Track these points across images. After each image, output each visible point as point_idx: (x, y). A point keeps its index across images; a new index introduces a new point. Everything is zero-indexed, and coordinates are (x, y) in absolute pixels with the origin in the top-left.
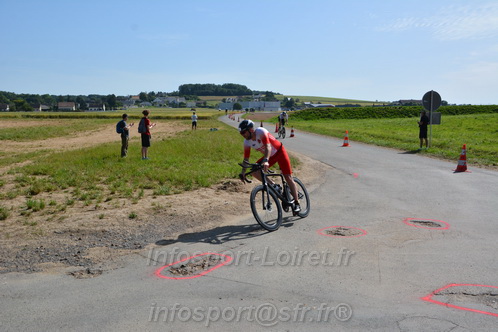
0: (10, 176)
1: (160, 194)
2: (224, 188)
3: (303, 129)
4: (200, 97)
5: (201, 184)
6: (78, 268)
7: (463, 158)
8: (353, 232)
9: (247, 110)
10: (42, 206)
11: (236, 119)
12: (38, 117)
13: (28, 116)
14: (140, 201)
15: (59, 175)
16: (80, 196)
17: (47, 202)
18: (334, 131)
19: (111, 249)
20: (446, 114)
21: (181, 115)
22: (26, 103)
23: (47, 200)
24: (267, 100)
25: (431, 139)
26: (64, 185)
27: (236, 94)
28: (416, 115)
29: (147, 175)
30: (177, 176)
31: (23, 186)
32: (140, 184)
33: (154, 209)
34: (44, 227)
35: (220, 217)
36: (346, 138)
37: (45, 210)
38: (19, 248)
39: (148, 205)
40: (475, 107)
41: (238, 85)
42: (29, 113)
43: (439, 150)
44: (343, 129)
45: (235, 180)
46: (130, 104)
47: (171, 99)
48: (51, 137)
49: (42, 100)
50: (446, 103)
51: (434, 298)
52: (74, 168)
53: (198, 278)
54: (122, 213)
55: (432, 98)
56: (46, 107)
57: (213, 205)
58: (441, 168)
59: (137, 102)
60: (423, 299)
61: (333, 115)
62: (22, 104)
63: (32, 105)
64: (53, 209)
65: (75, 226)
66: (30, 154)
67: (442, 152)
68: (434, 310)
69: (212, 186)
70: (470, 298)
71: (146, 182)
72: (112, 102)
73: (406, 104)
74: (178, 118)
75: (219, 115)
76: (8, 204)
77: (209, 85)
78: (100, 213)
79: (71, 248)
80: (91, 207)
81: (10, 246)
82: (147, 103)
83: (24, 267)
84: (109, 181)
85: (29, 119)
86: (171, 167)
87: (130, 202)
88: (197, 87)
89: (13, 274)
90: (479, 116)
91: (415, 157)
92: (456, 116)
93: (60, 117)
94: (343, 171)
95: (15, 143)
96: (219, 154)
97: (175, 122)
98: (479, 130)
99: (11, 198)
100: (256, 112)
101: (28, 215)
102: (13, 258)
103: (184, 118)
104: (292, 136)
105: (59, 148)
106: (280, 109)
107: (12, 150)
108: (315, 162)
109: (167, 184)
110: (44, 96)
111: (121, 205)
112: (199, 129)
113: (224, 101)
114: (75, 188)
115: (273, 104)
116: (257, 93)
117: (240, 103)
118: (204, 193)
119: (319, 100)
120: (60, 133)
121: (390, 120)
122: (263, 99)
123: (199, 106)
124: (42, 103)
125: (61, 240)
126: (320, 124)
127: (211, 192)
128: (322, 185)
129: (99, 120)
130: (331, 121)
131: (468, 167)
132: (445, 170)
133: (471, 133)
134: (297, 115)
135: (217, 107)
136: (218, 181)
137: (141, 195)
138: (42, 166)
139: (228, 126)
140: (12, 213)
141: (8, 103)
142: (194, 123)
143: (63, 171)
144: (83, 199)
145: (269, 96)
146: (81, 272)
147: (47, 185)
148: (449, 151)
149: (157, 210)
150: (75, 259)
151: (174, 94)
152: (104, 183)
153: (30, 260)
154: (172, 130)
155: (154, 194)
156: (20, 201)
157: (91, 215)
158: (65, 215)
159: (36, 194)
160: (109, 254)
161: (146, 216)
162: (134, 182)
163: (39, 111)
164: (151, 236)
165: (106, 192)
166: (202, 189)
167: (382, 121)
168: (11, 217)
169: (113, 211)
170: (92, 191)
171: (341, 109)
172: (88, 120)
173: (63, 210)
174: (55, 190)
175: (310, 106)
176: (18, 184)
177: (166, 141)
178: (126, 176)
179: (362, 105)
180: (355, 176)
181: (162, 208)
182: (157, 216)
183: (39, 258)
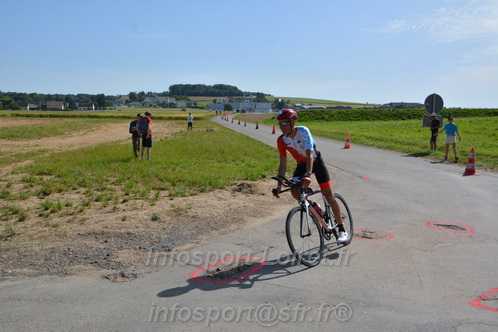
0: (15, 176)
1: (176, 195)
2: (240, 190)
4: (190, 98)
5: (214, 185)
6: (110, 272)
7: (471, 161)
9: (238, 111)
10: (60, 208)
11: (230, 120)
12: (28, 116)
13: (17, 115)
14: (158, 202)
15: (67, 175)
16: (95, 198)
17: (62, 201)
18: (332, 133)
19: (140, 252)
22: (13, 102)
24: (258, 101)
26: (75, 186)
27: (227, 96)
29: (157, 176)
30: (189, 178)
31: (32, 186)
32: (153, 185)
33: (175, 211)
34: (67, 228)
35: (242, 219)
37: (64, 210)
38: (46, 250)
39: (167, 207)
41: (229, 86)
42: (16, 112)
44: (340, 131)
45: (249, 182)
46: (119, 104)
47: (162, 100)
48: (46, 136)
49: (30, 99)
51: (483, 303)
52: (79, 168)
54: (143, 215)
55: (434, 101)
56: (34, 106)
57: (232, 207)
59: (127, 102)
60: (472, 304)
61: (327, 116)
62: (9, 102)
63: (19, 104)
65: (98, 228)
69: (227, 188)
71: (158, 184)
72: (101, 101)
73: (397, 107)
74: (170, 118)
75: (211, 116)
76: (22, 205)
77: (200, 86)
78: (121, 214)
79: (99, 250)
80: (109, 208)
81: (37, 249)
82: (137, 103)
83: (55, 270)
84: (120, 182)
85: (19, 118)
86: (178, 168)
87: (146, 204)
88: (187, 87)
89: (46, 276)
90: (473, 119)
91: (419, 159)
93: (51, 116)
94: (352, 173)
95: (9, 142)
96: (223, 156)
97: (168, 123)
98: (475, 134)
99: (23, 199)
100: (247, 113)
101: (47, 216)
102: (42, 261)
103: (177, 119)
105: (57, 148)
106: (271, 111)
107: (8, 149)
109: (180, 188)
110: (32, 95)
111: (139, 206)
112: (195, 130)
113: (215, 101)
114: (87, 189)
115: (265, 105)
116: (248, 94)
117: (231, 104)
118: (220, 195)
119: (310, 102)
120: (54, 133)
121: (386, 123)
123: (189, 106)
124: (30, 102)
125: (87, 243)
127: (226, 194)
130: (325, 123)
131: (476, 170)
132: (453, 173)
133: (468, 136)
135: (207, 108)
136: (231, 182)
137: (157, 196)
138: (47, 166)
139: (223, 127)
140: (29, 214)
142: (190, 124)
143: (71, 172)
144: (97, 201)
145: (260, 97)
146: (115, 275)
147: (58, 186)
149: (178, 212)
150: (102, 260)
151: (164, 94)
152: (114, 184)
153: (61, 262)
154: (167, 130)
155: (170, 195)
156: (34, 202)
157: (112, 217)
158: (86, 216)
159: (48, 194)
160: (138, 257)
161: (169, 218)
162: (145, 183)
163: (27, 110)
164: (178, 238)
165: (120, 193)
166: (217, 190)
167: (377, 123)
168: (30, 218)
169: (133, 212)
170: (105, 192)
171: (335, 111)
172: (80, 120)
173: (81, 211)
174: (67, 191)
175: (301, 107)
176: (27, 184)
177: (165, 142)
178: (135, 177)
179: (353, 107)
180: (365, 178)
181: (182, 210)
182: (179, 218)
183: (68, 261)
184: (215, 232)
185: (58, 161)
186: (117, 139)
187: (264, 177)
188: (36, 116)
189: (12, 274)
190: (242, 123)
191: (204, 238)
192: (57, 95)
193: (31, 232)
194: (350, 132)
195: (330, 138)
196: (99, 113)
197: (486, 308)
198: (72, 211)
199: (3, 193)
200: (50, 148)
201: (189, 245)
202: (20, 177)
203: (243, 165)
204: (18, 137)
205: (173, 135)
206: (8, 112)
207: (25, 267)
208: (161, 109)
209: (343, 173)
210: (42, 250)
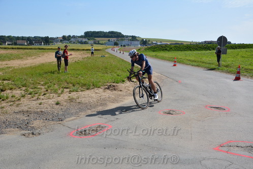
1: (73, 91)
2: (108, 88)
4: (96, 39)
5: (95, 86)
6: (27, 132)
7: (239, 73)
8: (177, 113)
9: (121, 46)
10: (7, 98)
11: (116, 51)
12: (5, 48)
14: (62, 95)
15: (17, 80)
16: (29, 92)
18: (169, 58)
19: (46, 122)
20: (230, 49)
21: (85, 48)
23: (10, 94)
24: (133, 40)
25: (222, 62)
26: (20, 86)
27: (115, 37)
28: (214, 49)
29: (66, 81)
30: (83, 82)
32: (62, 86)
33: (70, 100)
34: (8, 109)
35: (106, 104)
36: (175, 62)
37: (10, 99)
39: (66, 98)
40: (246, 45)
41: (117, 32)
43: (226, 69)
44: (174, 57)
45: (114, 84)
46: (57, 42)
47: (80, 39)
48: (13, 59)
49: (7, 39)
50: (230, 43)
51: (221, 148)
52: (26, 77)
53: (93, 137)
54: (52, 102)
55: (223, 40)
56: (10, 43)
57: (102, 97)
58: (227, 78)
59: (61, 41)
60: (214, 149)
61: (168, 48)
63: (1, 42)
64: (13, 99)
65: (26, 109)
67: (227, 69)
68: (220, 155)
69: (102, 87)
70: (240, 148)
71: (66, 85)
72: (47, 40)
73: (208, 43)
74: (83, 50)
75: (106, 48)
77: (101, 32)
78: (40, 101)
79: (23, 120)
80: (35, 98)
82: (67, 41)
84: (45, 84)
86: (79, 77)
87: (56, 96)
88: (94, 32)
90: (248, 50)
91: (212, 71)
92: (236, 50)
93: (18, 48)
94: (173, 79)
96: (106, 70)
97: (82, 52)
98: (248, 57)
100: (126, 47)
103: (87, 50)
105: (17, 66)
106: (139, 45)
108: (158, 74)
109: (77, 86)
110: (9, 37)
111: (51, 97)
113: (109, 40)
114: (26, 88)
115: (136, 42)
116: (127, 36)
117: (117, 42)
118: (97, 91)
119: (161, 41)
120: (18, 57)
121: (199, 52)
123: (95, 43)
124: (8, 41)
125: (18, 116)
126: (161, 54)
127: (101, 90)
129: (40, 50)
130: (167, 52)
131: (241, 78)
132: (229, 79)
133: (244, 59)
134: (149, 49)
135: (105, 44)
136: (105, 84)
137: (62, 92)
138: (7, 76)
139: (111, 55)
142: (92, 53)
143: (20, 79)
144: (30, 94)
145: (134, 38)
146: (29, 134)
147: (10, 86)
148: (231, 69)
149: (71, 100)
150: (26, 127)
151: (81, 37)
152: (42, 85)
154: (80, 56)
155: (70, 91)
157: (34, 103)
158: (20, 102)
159: (4, 91)
160: (44, 124)
161: (65, 103)
162: (59, 85)
163: (6, 45)
164: (68, 114)
165: (43, 90)
166: (96, 89)
167: (195, 52)
169: (47, 100)
170: (36, 90)
171: (173, 46)
172: (34, 50)
173: (19, 100)
174: (15, 89)
175: (156, 44)
177: (77, 63)
178: (54, 82)
179: (185, 43)
180: (180, 82)
181: (74, 99)
182: (71, 103)
183: (5, 126)
184: (89, 111)
185: (16, 72)
187: (123, 81)
188: (10, 49)
190: (122, 52)
191: (83, 114)
192: (23, 37)
195: (167, 60)
196: (45, 47)
197: (221, 151)
200: (13, 66)
201: (73, 118)
203: (115, 75)
205: (83, 59)
208: (80, 45)
209: (169, 79)
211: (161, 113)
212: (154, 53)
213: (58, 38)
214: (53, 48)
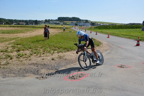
0: (9, 45)
1: (60, 52)
3: (99, 32)
4: (64, 21)
5: (72, 49)
6: (38, 76)
8: (126, 67)
9: (79, 26)
10: (23, 55)
11: (77, 28)
12: (14, 27)
13: (10, 26)
14: (54, 54)
17: (24, 53)
19: (48, 70)
21: (59, 27)
22: (9, 22)
24: (86, 23)
26: (28, 48)
27: (76, 21)
29: (54, 46)
31: (15, 48)
32: (52, 49)
33: (59, 57)
34: (24, 62)
37: (24, 56)
38: (18, 69)
39: (57, 56)
41: (77, 18)
42: (10, 25)
44: (112, 32)
46: (42, 23)
47: (55, 22)
48: (19, 33)
49: (14, 21)
53: (80, 81)
54: (49, 58)
56: (16, 24)
59: (44, 22)
62: (8, 22)
63: (11, 23)
65: (35, 62)
66: (14, 38)
71: (54, 48)
72: (36, 22)
73: (132, 25)
74: (58, 28)
75: (71, 27)
76: (11, 54)
77: (67, 18)
78: (42, 58)
79: (35, 69)
80: (38, 56)
81: (16, 68)
82: (48, 23)
83: (21, 75)
84: (42, 47)
86: (60, 44)
87: (50, 55)
88: (63, 18)
89: (18, 77)
93: (21, 27)
95: (8, 35)
96: (75, 40)
97: (57, 29)
99: (12, 52)
100: (82, 26)
101: (19, 58)
102: (17, 72)
103: (60, 28)
104: (96, 34)
105: (22, 37)
106: (90, 26)
107: (7, 37)
108: (107, 43)
110: (15, 20)
112: (66, 32)
113: (72, 22)
114: (31, 50)
115: (88, 24)
116: (83, 20)
117: (77, 23)
119: (103, 23)
120: (22, 32)
121: (128, 30)
122: (85, 22)
123: (64, 24)
125: (31, 67)
126: (104, 31)
128: (111, 50)
129: (33, 28)
130: (108, 29)
134: (97, 28)
135: (70, 24)
137: (54, 52)
138: (19, 42)
139: (75, 31)
140: (13, 57)
141: (3, 22)
142: (64, 30)
143: (26, 44)
144: (35, 53)
145: (87, 21)
146: (40, 77)
147: (23, 48)
149: (60, 57)
150: (36, 72)
151: (56, 20)
152: (40, 48)
153: (23, 73)
155: (58, 52)
156: (15, 53)
157: (39, 59)
158: (31, 58)
159: (20, 51)
160: (47, 72)
161: (57, 59)
162: (50, 48)
163: (13, 25)
164: (60, 66)
165: (42, 51)
166: (73, 51)
167: (125, 30)
168: (14, 58)
169: (46, 57)
170: (37, 51)
171: (111, 26)
172: (30, 28)
173: (30, 57)
174: (25, 50)
175: (100, 25)
176: (13, 48)
177: (56, 35)
178: (47, 46)
179: (117, 24)
180: (122, 48)
181: (62, 57)
182: (61, 59)
183: (25, 72)
184: (72, 64)
185: (23, 41)
186: (41, 34)
188: (16, 27)
189: (8, 76)
191: (69, 66)
192: (23, 20)
193: (14, 63)
194: (116, 33)
196: (35, 26)
198: (27, 56)
199: (6, 51)
200: (20, 36)
202: (11, 45)
204: (10, 33)
205: (59, 33)
206: (8, 25)
207: (12, 74)
208: (55, 25)
209: (114, 46)
210: (17, 69)
211: (116, 66)
212: (100, 30)
213: (42, 21)
214: (40, 26)
